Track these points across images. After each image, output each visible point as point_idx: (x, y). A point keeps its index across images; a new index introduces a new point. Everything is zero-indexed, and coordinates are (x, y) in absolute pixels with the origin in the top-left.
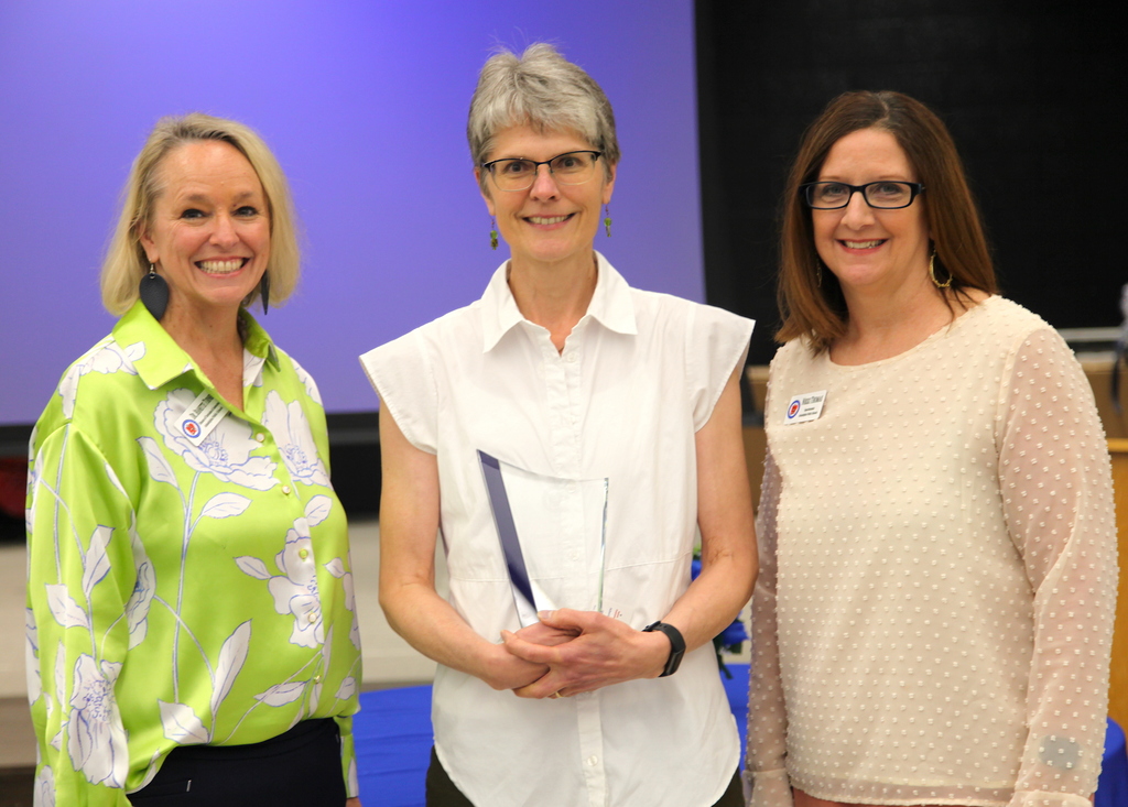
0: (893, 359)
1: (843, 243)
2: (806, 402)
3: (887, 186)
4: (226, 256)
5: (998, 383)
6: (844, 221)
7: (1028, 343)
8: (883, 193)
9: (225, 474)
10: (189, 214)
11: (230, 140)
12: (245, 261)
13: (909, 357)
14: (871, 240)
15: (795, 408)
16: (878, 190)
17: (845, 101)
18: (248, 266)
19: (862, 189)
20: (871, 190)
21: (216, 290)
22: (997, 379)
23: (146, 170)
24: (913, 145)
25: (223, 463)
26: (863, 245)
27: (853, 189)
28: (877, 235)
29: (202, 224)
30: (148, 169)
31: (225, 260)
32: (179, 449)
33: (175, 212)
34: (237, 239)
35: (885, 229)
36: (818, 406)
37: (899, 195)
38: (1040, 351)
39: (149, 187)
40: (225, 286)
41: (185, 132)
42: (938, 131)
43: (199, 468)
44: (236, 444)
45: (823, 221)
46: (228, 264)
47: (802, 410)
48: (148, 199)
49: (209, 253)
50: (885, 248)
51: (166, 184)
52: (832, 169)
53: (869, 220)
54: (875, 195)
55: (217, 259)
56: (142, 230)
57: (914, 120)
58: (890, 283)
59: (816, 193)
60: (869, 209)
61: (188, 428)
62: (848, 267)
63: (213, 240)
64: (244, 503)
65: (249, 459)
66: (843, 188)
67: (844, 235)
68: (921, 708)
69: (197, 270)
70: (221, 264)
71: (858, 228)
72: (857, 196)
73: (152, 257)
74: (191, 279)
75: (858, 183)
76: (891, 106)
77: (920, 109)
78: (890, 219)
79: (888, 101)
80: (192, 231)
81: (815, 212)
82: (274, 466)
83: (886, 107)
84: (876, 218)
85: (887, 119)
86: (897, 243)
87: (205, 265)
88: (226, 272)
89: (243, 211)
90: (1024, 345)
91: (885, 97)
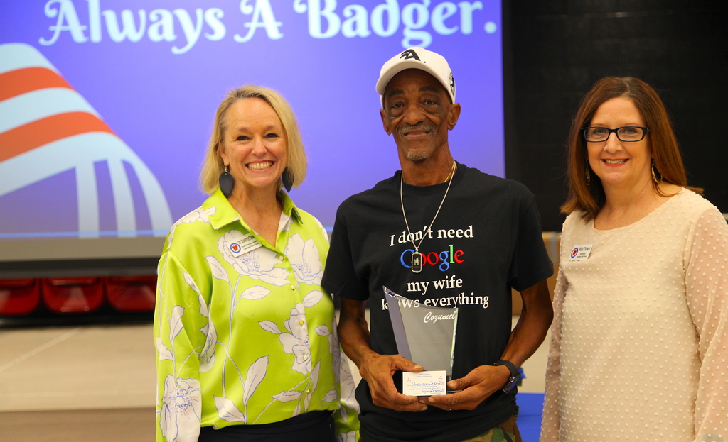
0: (629, 226)
1: (604, 161)
2: (581, 249)
3: (629, 129)
4: (261, 160)
5: (686, 239)
6: (605, 148)
7: (702, 217)
8: (627, 133)
9: (257, 275)
10: (240, 138)
11: (262, 97)
12: (272, 163)
13: (638, 225)
14: (620, 159)
15: (575, 252)
16: (624, 131)
17: (605, 82)
18: (274, 165)
19: (615, 131)
20: (620, 131)
21: (257, 179)
22: (686, 237)
23: (220, 116)
24: (644, 107)
25: (257, 270)
26: (616, 162)
27: (611, 131)
28: (623, 156)
29: (247, 143)
30: (222, 114)
31: (260, 163)
32: (231, 262)
33: (233, 138)
34: (266, 150)
35: (627, 153)
36: (588, 253)
37: (636, 134)
38: (708, 221)
39: (221, 124)
40: (261, 176)
41: (240, 94)
42: (656, 99)
43: (242, 272)
44: (266, 260)
45: (594, 148)
46: (262, 165)
47: (578, 254)
48: (222, 131)
49: (252, 159)
50: (628, 163)
51: (229, 123)
52: (598, 120)
53: (620, 148)
54: (623, 134)
55: (256, 162)
56: (219, 148)
57: (643, 93)
58: (631, 182)
59: (590, 133)
60: (619, 142)
61: (234, 247)
62: (607, 174)
63: (253, 152)
64: (266, 292)
65: (274, 268)
66: (606, 130)
67: (606, 156)
68: (642, 418)
69: (246, 169)
70: (258, 165)
71: (614, 152)
72: (613, 135)
73: (226, 163)
74: (243, 173)
75: (613, 128)
76: (630, 85)
77: (646, 87)
78: (630, 147)
79: (629, 82)
80: (242, 147)
81: (588, 143)
82: (288, 274)
83: (628, 86)
84: (623, 147)
85: (628, 92)
86: (634, 161)
87: (250, 166)
88: (261, 169)
89: (271, 135)
90: (700, 218)
91: (627, 80)
